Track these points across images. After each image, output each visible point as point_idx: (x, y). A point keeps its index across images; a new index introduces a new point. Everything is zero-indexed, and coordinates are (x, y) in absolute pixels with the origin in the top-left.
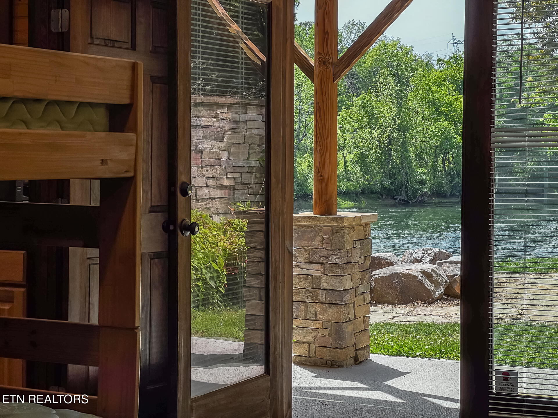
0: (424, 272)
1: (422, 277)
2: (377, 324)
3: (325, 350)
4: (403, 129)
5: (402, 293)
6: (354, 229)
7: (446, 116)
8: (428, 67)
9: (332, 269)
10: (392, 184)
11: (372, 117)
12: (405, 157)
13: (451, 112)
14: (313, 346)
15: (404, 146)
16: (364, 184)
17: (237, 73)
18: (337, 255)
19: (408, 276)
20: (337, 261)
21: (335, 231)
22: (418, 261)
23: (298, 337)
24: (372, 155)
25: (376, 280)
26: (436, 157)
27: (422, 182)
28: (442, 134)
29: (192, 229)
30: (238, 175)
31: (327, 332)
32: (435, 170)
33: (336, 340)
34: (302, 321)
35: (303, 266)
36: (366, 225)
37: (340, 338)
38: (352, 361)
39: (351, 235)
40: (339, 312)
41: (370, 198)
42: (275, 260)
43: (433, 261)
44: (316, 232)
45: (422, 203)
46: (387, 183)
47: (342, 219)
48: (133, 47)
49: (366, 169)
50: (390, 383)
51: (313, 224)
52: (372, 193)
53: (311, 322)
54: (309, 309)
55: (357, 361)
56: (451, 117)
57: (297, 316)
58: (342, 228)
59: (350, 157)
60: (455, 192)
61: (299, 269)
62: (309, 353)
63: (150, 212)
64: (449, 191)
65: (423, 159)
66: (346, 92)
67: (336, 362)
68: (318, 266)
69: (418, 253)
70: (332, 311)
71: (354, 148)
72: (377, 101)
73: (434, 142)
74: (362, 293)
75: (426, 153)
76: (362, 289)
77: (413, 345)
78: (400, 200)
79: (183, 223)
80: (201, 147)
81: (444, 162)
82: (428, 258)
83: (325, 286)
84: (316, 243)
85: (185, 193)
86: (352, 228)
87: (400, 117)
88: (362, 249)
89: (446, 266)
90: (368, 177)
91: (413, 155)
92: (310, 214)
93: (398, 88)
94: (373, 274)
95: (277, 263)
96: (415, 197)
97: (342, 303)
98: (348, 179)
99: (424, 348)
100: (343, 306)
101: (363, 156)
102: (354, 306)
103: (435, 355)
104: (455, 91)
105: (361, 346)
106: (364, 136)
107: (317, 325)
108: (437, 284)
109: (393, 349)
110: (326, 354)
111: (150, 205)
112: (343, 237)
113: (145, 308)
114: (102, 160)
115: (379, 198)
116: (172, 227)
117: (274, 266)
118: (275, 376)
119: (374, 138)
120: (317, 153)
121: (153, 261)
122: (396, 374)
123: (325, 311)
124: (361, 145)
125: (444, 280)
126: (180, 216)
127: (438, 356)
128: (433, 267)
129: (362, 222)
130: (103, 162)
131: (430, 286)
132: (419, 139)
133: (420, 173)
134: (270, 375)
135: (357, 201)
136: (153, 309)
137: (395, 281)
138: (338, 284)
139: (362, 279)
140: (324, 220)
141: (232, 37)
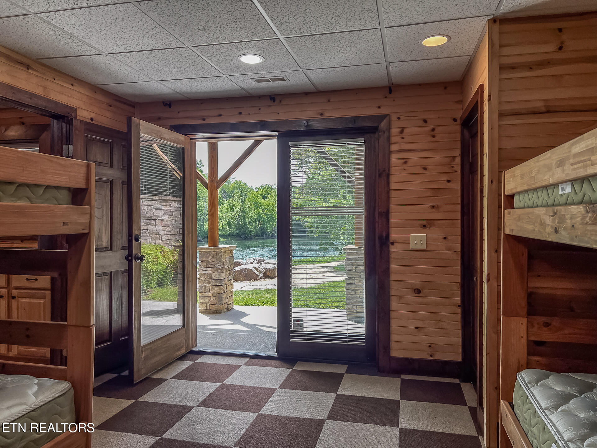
0: (255, 268)
1: (254, 270)
2: (236, 291)
3: (213, 306)
4: (244, 212)
5: (246, 276)
6: (226, 253)
7: (259, 208)
8: (253, 190)
9: (216, 270)
10: (240, 232)
11: (232, 208)
12: (245, 222)
13: (261, 206)
14: (208, 304)
15: (244, 218)
16: (230, 232)
17: (167, 180)
18: (219, 264)
19: (248, 270)
20: (219, 267)
21: (218, 253)
22: (252, 263)
23: (201, 301)
24: (233, 222)
25: (235, 272)
26: (256, 222)
27: (251, 231)
28: (258, 214)
29: (141, 258)
30: (178, 230)
31: (214, 298)
32: (255, 227)
33: (219, 302)
34: (203, 293)
35: (204, 269)
36: (231, 250)
37: (220, 300)
38: (226, 310)
39: (225, 255)
40: (220, 289)
41: (232, 237)
42: (188, 271)
43: (258, 263)
44: (210, 254)
45: (251, 239)
46: (238, 232)
47: (221, 248)
48: (111, 166)
49: (230, 227)
50: (242, 320)
51: (208, 251)
52: (233, 235)
53: (207, 294)
54: (206, 288)
55: (228, 310)
56: (261, 208)
57: (201, 291)
58: (221, 252)
59: (224, 222)
60: (263, 234)
61: (202, 271)
62: (206, 308)
63: (121, 250)
64: (261, 234)
65: (251, 223)
66: (223, 199)
67: (219, 311)
68: (210, 269)
69: (252, 260)
70: (216, 289)
71: (226, 219)
72: (234, 202)
73: (255, 217)
74: (230, 280)
75: (252, 221)
76: (230, 279)
77: (252, 301)
78: (243, 238)
79: (136, 256)
80: (163, 218)
81: (258, 224)
82: (256, 262)
83: (213, 277)
84: (209, 259)
85: (137, 240)
86: (225, 252)
87: (242, 208)
88: (229, 261)
89: (263, 265)
90: (231, 230)
91: (247, 222)
92: (207, 246)
93: (241, 197)
94: (234, 269)
95: (189, 272)
96: (248, 237)
97: (221, 285)
98: (224, 231)
99: (256, 301)
100: (221, 286)
101: (229, 222)
102: (226, 286)
103: (261, 304)
104: (262, 199)
105: (230, 303)
106: (229, 215)
107: (210, 295)
108: (260, 272)
109: (244, 303)
110: (214, 308)
111: (121, 246)
112: (221, 256)
113: (119, 299)
114: (64, 223)
115: (235, 237)
116: (130, 258)
117: (187, 274)
118: (188, 327)
119: (233, 216)
120: (209, 220)
121: (123, 274)
122: (245, 315)
123: (214, 289)
124: (228, 218)
125: (262, 271)
126: (134, 252)
127: (263, 305)
128: (258, 265)
129: (230, 249)
130: (64, 224)
131: (258, 273)
132: (250, 216)
133: (250, 228)
134: (185, 328)
135: (227, 239)
136: (123, 299)
137: (243, 271)
138: (219, 277)
139: (230, 274)
140: (213, 249)
141: (164, 162)
